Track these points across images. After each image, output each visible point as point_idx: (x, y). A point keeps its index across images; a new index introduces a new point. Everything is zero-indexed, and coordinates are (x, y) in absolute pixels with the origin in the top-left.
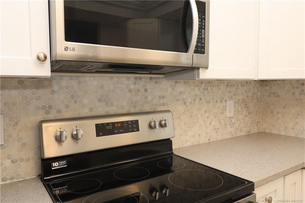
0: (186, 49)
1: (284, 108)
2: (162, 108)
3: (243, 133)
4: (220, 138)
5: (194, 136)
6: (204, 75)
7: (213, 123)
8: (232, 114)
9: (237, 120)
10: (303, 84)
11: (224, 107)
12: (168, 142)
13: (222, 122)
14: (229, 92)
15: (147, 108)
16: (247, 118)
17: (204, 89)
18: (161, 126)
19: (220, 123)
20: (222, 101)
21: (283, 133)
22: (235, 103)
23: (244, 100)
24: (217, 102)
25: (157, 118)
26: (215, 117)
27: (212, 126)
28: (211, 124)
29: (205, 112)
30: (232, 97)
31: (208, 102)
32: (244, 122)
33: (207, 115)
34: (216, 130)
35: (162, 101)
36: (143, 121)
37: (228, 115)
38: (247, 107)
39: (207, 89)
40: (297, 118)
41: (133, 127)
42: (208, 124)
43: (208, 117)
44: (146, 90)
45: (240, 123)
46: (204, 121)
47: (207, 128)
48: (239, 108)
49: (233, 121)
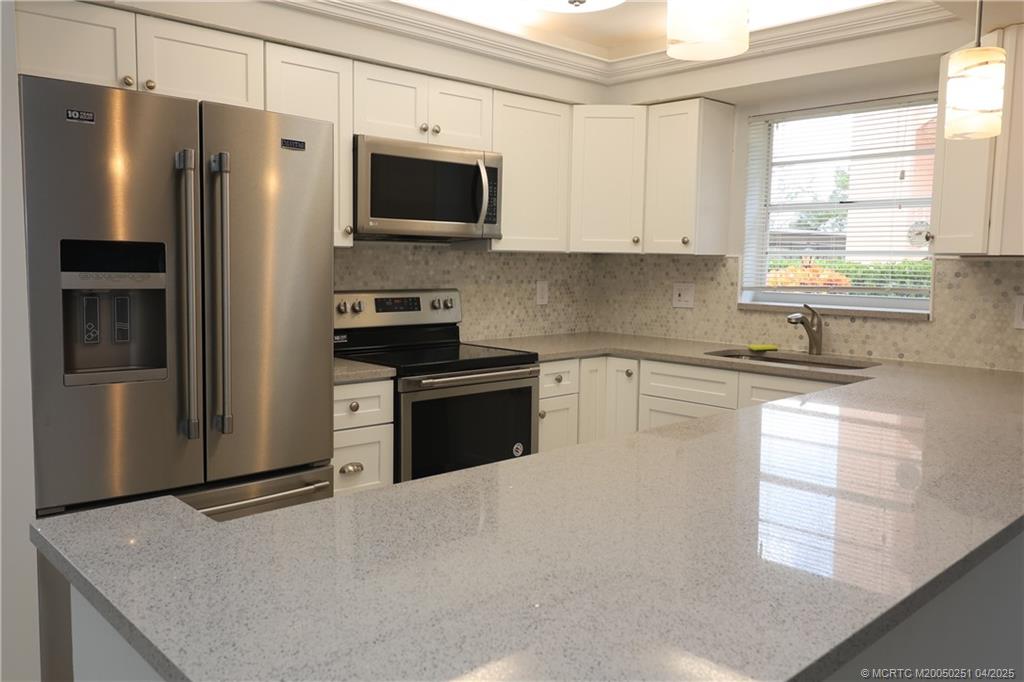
0: (475, 219)
1: (622, 294)
2: (447, 286)
3: (562, 331)
4: (526, 334)
5: (488, 328)
6: (497, 246)
7: (516, 312)
8: (545, 302)
9: (554, 310)
10: (642, 260)
11: (533, 290)
12: (452, 329)
13: (530, 311)
14: (542, 269)
15: (429, 287)
16: (570, 309)
17: (504, 264)
18: (446, 307)
19: (527, 312)
20: (529, 282)
21: (620, 331)
22: (550, 285)
23: (565, 282)
24: (522, 282)
25: (442, 296)
26: (520, 304)
27: (514, 317)
28: (512, 312)
29: (505, 295)
30: (545, 277)
31: (509, 282)
32: (565, 314)
33: (507, 299)
34: (521, 322)
35: (447, 277)
36: (425, 300)
37: (539, 302)
38: (569, 292)
39: (508, 264)
40: (635, 307)
41: (413, 305)
42: (509, 313)
43: (509, 303)
44: (427, 263)
45: (559, 314)
46: (503, 308)
47: (507, 317)
48: (558, 293)
49: (547, 311)
